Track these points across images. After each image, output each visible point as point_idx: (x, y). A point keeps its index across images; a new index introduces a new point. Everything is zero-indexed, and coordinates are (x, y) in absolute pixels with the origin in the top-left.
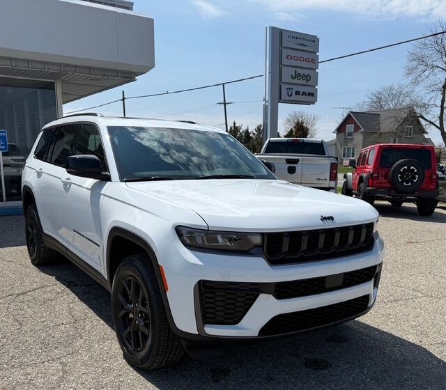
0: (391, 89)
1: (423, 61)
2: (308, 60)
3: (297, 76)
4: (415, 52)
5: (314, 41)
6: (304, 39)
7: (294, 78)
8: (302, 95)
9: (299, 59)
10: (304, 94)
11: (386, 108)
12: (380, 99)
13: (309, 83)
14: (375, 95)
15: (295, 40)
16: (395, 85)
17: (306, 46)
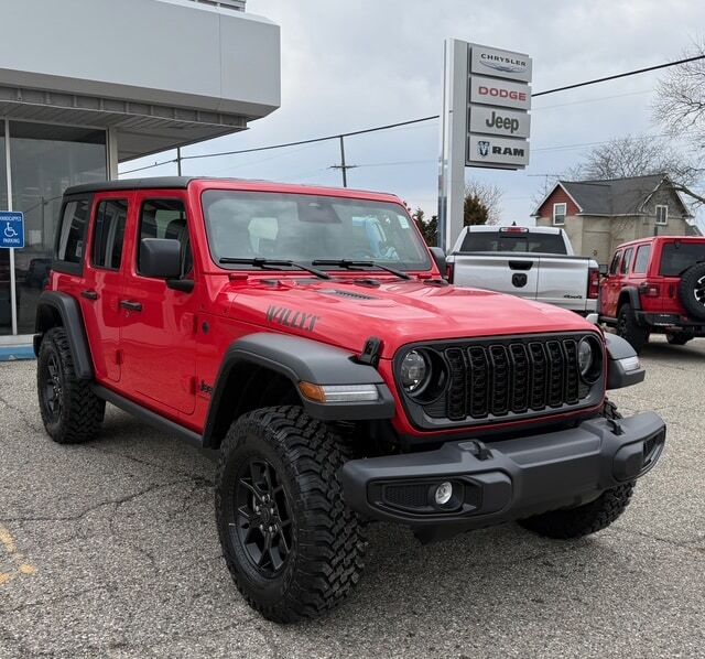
0: (627, 143)
1: (684, 97)
2: (513, 96)
3: (496, 122)
4: (670, 81)
5: (523, 64)
6: (507, 61)
7: (491, 126)
8: (505, 153)
9: (499, 93)
10: (507, 151)
11: (618, 175)
12: (608, 160)
13: (515, 134)
14: (598, 154)
15: (493, 61)
16: (634, 136)
17: (511, 71)
